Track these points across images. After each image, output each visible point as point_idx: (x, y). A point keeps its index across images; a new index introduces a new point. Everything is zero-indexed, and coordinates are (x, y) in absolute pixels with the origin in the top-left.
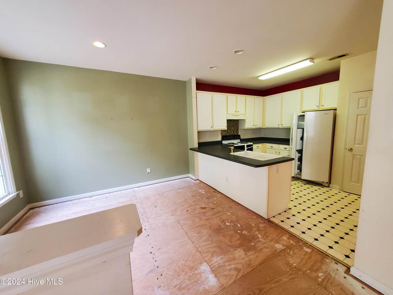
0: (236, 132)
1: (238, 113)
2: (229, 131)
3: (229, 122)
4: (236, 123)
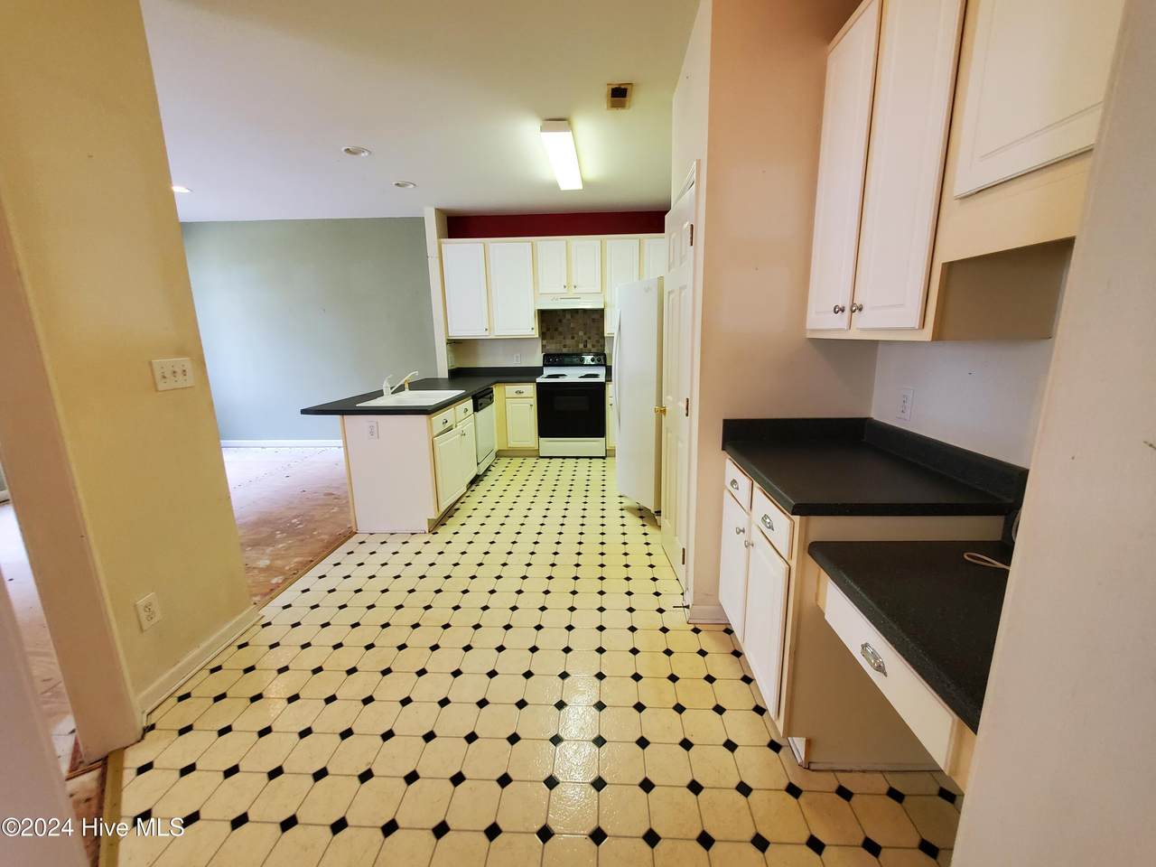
0: (593, 346)
1: (574, 291)
2: (569, 342)
3: (568, 316)
4: (594, 320)
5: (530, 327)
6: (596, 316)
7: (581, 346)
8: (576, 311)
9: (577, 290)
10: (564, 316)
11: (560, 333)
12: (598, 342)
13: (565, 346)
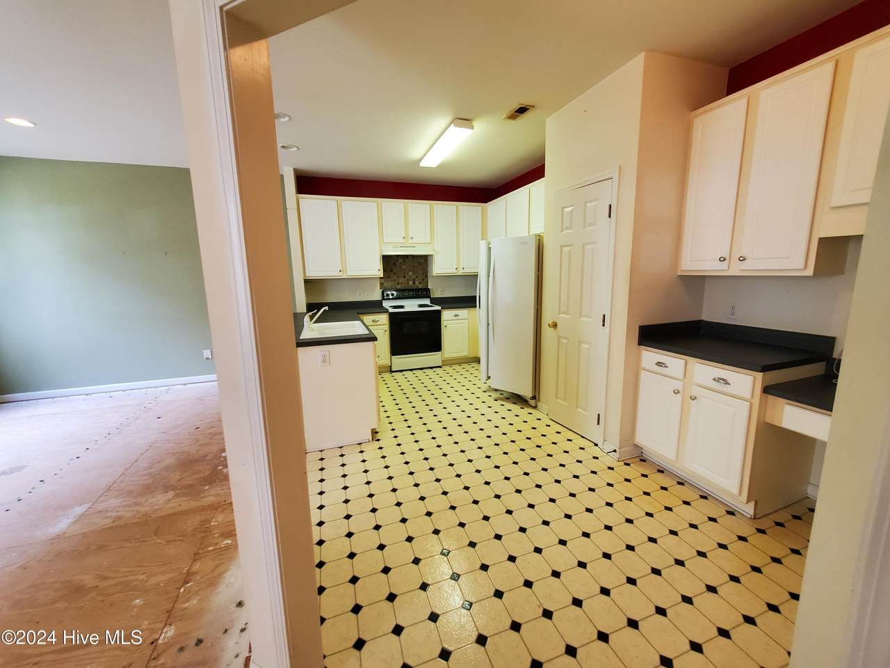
0: (420, 283)
1: (411, 241)
2: (401, 280)
3: (401, 261)
4: (420, 264)
5: (377, 270)
6: (422, 261)
7: (411, 283)
8: (407, 256)
9: (414, 241)
10: (398, 260)
11: (394, 274)
12: (423, 280)
13: (398, 284)
